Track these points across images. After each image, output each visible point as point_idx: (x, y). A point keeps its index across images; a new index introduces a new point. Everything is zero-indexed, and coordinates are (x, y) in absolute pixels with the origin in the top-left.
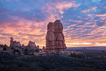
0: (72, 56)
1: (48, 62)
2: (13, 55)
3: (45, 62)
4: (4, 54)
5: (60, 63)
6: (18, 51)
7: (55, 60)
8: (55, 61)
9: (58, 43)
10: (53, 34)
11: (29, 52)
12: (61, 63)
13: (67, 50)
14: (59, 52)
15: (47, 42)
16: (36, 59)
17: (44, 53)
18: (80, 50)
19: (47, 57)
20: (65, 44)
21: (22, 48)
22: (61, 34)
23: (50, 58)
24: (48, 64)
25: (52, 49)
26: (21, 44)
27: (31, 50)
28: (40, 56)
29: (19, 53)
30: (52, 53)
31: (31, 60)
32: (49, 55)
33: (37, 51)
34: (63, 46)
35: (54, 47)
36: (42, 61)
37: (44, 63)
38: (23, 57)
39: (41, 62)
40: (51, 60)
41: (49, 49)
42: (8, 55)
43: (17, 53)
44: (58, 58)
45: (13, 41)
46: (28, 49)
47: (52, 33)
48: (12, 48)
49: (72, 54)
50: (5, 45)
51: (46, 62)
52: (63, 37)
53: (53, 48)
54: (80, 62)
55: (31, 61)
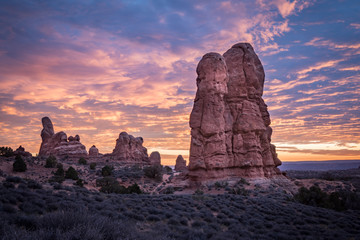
0: (306, 202)
1: (202, 221)
2: (56, 192)
3: (189, 223)
4: (17, 186)
5: (253, 227)
6: (72, 174)
7: (231, 217)
8: (228, 219)
9: (241, 143)
10: (222, 103)
11: (120, 180)
12: (259, 227)
13: (284, 174)
14: (246, 179)
15: (193, 137)
16: (151, 208)
17: (184, 183)
18: (340, 172)
19: (196, 202)
20: (273, 148)
21: (89, 161)
22: (253, 105)
23: (208, 206)
24: (202, 230)
25: (217, 169)
26: (83, 148)
27: (126, 169)
28: (166, 196)
29: (80, 183)
30: (218, 186)
31: (129, 211)
32: (206, 193)
33: (153, 177)
34: (264, 154)
35: (224, 161)
36: (175, 218)
37: (183, 227)
38: (97, 200)
39: (173, 222)
40: (215, 214)
41: (204, 166)
42: (33, 191)
43: (68, 183)
44: (243, 209)
45: (52, 134)
46: (116, 169)
47: (217, 98)
48: (49, 164)
49: (303, 190)
50: (21, 149)
51: (192, 221)
52: (263, 117)
53: (221, 165)
54: (342, 227)
55: (130, 216)
